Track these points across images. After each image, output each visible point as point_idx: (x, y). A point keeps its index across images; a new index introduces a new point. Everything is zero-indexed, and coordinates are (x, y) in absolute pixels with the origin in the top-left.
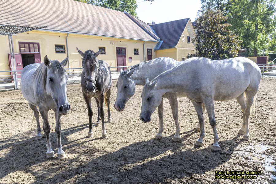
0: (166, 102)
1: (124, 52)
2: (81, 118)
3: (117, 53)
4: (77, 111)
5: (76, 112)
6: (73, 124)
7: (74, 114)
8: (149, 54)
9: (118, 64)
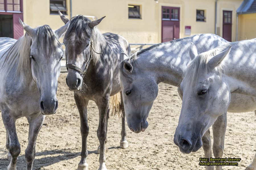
0: (240, 118)
1: (177, 16)
2: (74, 137)
3: (164, 16)
4: (70, 123)
5: (68, 125)
6: (57, 145)
7: (63, 127)
8: (226, 21)
9: (164, 38)
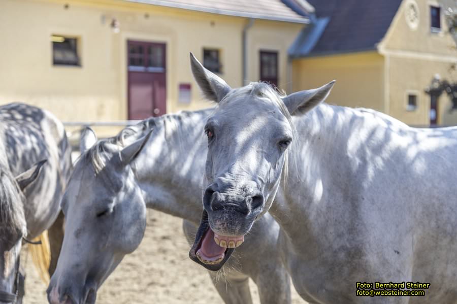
1: (159, 60)
3: (131, 62)
8: (266, 73)
9: (134, 108)
